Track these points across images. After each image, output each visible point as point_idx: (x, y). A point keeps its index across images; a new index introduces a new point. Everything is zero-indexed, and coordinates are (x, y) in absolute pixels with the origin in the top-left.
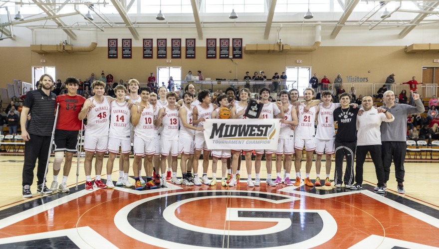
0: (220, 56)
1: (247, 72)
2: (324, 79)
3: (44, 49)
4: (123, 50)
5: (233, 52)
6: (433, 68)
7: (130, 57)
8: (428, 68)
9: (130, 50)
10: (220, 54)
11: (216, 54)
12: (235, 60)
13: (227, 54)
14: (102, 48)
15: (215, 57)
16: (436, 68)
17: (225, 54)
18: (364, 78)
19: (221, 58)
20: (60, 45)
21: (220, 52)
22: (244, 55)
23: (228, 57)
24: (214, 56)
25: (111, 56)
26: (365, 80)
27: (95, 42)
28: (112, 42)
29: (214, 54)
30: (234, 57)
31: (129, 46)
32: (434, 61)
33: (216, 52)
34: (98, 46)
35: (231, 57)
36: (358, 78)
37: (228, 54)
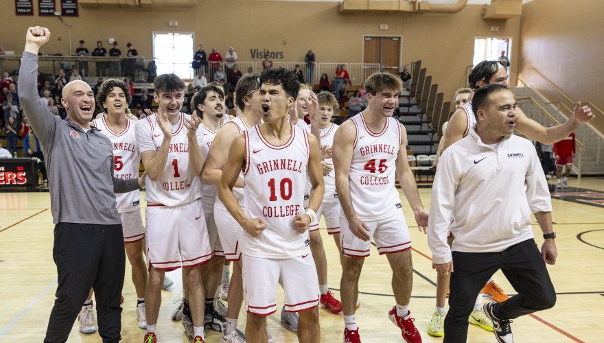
0: (40, 11)
1: (82, 42)
2: (213, 54)
5: (62, 6)
6: (380, 38)
8: (372, 38)
10: (40, 9)
11: (32, 8)
12: (66, 19)
13: (51, 9)
15: (31, 13)
16: (384, 37)
17: (49, 9)
18: (277, 53)
19: (41, 14)
21: (39, 5)
22: (81, 11)
23: (52, 14)
24: (28, 10)
26: (279, 56)
29: (28, 8)
30: (64, 13)
32: (380, 27)
33: (32, 4)
35: (58, 13)
36: (268, 52)
37: (54, 9)
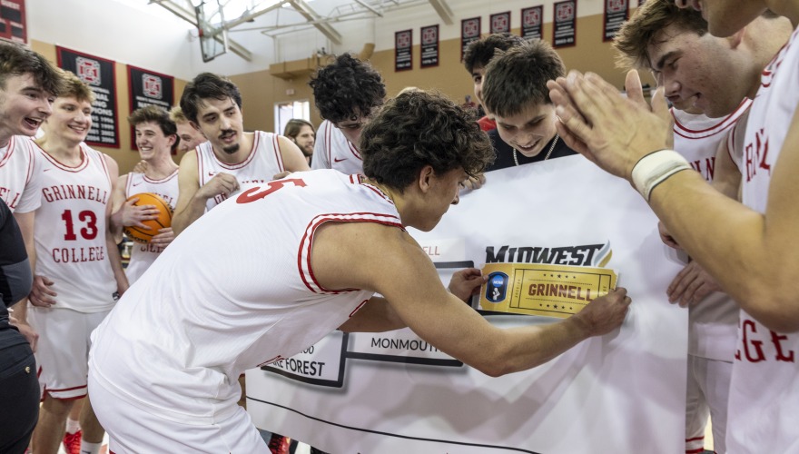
3: (289, 69)
4: (423, 50)
7: (436, 64)
9: (436, 48)
14: (385, 53)
20: (313, 59)
25: (401, 65)
27: (370, 41)
28: (403, 36)
31: (433, 40)
34: (376, 50)
